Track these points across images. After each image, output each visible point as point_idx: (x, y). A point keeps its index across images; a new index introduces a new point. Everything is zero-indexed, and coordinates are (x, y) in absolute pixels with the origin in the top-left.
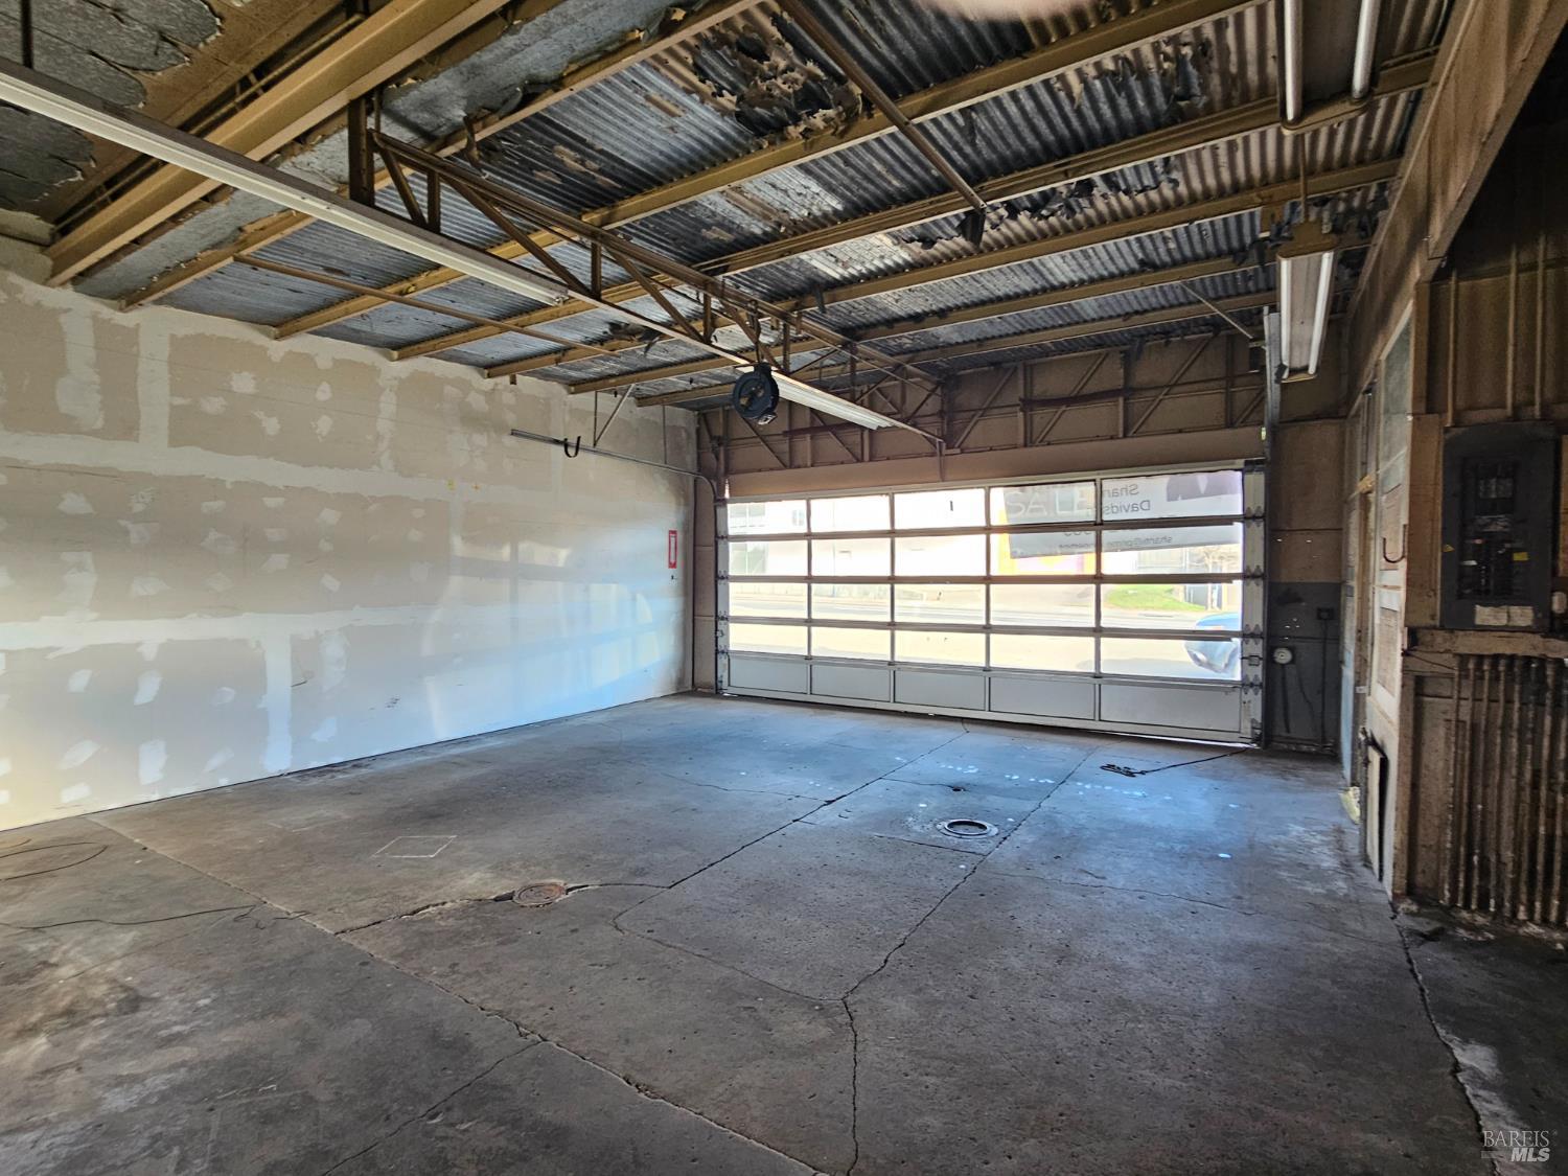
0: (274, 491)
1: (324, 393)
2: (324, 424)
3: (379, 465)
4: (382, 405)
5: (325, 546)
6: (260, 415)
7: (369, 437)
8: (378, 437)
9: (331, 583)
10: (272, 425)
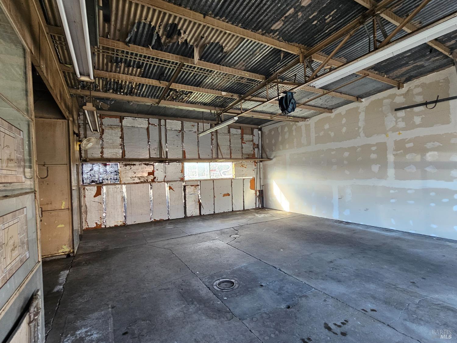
0: (333, 150)
1: (344, 121)
2: (344, 130)
3: (360, 136)
4: (360, 118)
5: (345, 162)
6: (330, 132)
7: (357, 129)
8: (359, 128)
9: (347, 172)
10: (332, 134)
